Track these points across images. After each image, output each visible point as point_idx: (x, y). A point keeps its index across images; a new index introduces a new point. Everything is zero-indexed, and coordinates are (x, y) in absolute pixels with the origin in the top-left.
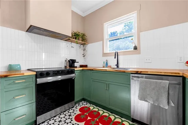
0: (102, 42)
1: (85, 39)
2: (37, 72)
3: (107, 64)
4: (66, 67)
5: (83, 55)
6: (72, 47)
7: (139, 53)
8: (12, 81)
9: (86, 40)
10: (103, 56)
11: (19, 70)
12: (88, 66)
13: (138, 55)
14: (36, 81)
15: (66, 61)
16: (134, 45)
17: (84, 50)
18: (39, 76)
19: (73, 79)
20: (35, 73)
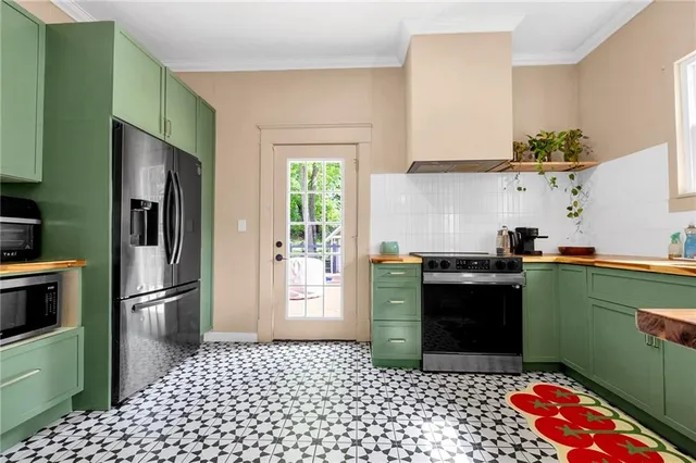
0: (665, 146)
1: (580, 150)
2: (423, 258)
4: (500, 251)
5: (570, 209)
6: (519, 189)
8: (387, 271)
9: (583, 154)
10: (672, 210)
11: (395, 253)
12: (598, 252)
14: (422, 276)
15: (501, 233)
17: (575, 193)
18: (427, 268)
19: (518, 287)
20: (420, 261)
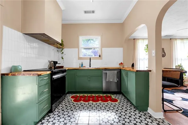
3: (82, 65)
7: (102, 59)
13: (101, 60)
16: (99, 55)
